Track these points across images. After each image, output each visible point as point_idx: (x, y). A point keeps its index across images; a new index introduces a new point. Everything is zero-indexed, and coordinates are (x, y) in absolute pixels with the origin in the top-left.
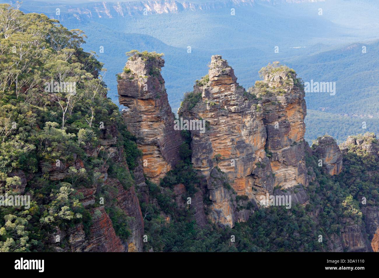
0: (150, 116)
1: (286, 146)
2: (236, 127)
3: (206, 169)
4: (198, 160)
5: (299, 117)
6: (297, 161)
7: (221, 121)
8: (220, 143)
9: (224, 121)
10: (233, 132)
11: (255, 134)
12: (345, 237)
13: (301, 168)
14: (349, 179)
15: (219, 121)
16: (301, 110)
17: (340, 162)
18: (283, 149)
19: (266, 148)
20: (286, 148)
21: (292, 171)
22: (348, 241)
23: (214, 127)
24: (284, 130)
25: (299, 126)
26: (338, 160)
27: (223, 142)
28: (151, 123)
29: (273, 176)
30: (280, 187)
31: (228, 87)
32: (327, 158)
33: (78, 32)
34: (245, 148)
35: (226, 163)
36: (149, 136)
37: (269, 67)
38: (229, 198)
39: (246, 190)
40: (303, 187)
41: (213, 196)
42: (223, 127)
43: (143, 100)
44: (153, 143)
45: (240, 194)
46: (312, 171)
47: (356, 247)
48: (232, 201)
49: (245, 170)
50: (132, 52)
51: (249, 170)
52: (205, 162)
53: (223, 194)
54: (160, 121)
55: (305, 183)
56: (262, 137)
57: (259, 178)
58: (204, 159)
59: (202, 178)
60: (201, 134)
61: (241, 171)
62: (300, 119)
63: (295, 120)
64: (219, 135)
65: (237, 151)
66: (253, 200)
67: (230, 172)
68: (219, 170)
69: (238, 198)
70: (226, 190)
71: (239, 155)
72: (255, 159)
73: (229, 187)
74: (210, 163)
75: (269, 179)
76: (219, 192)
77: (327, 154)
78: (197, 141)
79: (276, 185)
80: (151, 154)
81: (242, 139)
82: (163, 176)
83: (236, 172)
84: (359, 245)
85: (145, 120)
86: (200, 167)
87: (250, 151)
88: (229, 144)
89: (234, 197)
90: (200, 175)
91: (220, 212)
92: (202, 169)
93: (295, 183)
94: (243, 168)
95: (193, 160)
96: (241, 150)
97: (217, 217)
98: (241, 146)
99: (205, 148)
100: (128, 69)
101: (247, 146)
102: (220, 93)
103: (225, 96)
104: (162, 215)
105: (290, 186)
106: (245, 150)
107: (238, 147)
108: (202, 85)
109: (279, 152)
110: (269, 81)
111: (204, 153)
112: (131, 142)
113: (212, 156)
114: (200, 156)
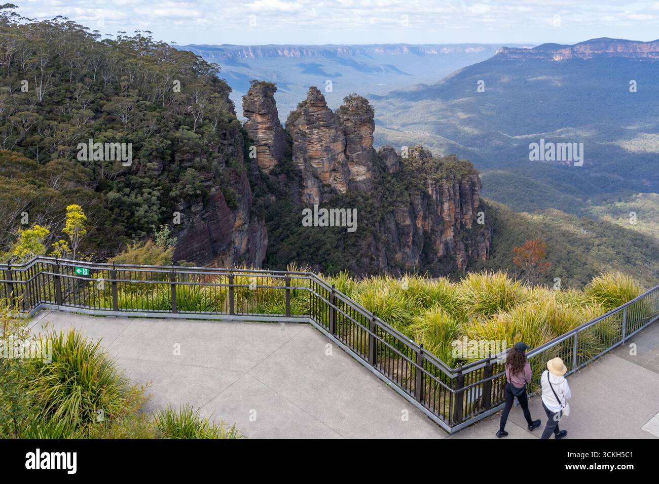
0: (264, 126)
1: (359, 151)
2: (324, 136)
3: (302, 164)
4: (296, 158)
5: (369, 131)
6: (367, 162)
7: (314, 132)
8: (313, 147)
9: (316, 132)
10: (322, 140)
11: (337, 142)
12: (398, 216)
13: (369, 167)
14: (403, 176)
15: (312, 131)
16: (371, 127)
17: (398, 164)
18: (357, 153)
19: (345, 151)
20: (359, 153)
21: (362, 169)
22: (399, 219)
23: (310, 136)
24: (358, 140)
25: (368, 138)
26: (396, 163)
27: (315, 146)
28: (265, 131)
29: (349, 172)
30: (354, 179)
31: (320, 108)
32: (388, 161)
33: (215, 65)
34: (330, 151)
35: (316, 161)
36: (262, 139)
37: (351, 97)
38: (317, 185)
39: (330, 181)
40: (370, 179)
41: (306, 183)
42: (315, 136)
43: (259, 114)
44: (265, 145)
45: (325, 183)
46: (376, 169)
47: (405, 223)
48: (319, 187)
49: (330, 166)
50: (254, 81)
51: (332, 166)
52: (301, 159)
53: (313, 183)
54: (272, 130)
55: (372, 178)
56: (343, 144)
57: (339, 172)
58: (301, 157)
59: (300, 171)
60: (299, 140)
61: (327, 167)
62: (370, 133)
63: (366, 133)
64: (312, 141)
65: (325, 153)
66: (334, 187)
67: (319, 167)
68: (311, 165)
69: (324, 186)
70: (315, 180)
71: (326, 156)
72: (336, 159)
73: (317, 178)
74: (305, 160)
75: (346, 173)
76: (310, 180)
77: (389, 159)
78: (297, 145)
79: (351, 178)
80: (264, 152)
81: (328, 145)
82: (271, 168)
83: (323, 168)
84: (407, 222)
85: (261, 129)
86: (297, 163)
87: (334, 154)
88: (319, 148)
89: (321, 184)
90: (297, 168)
91: (311, 194)
92: (299, 164)
93: (364, 177)
94: (328, 165)
95: (293, 158)
96: (327, 152)
97: (308, 198)
98: (327, 149)
99: (302, 150)
100: (250, 93)
101: (332, 150)
102: (314, 112)
103: (318, 114)
104: (269, 195)
105: (361, 179)
106: (330, 153)
107: (325, 150)
108: (302, 106)
109: (354, 155)
110: (350, 106)
111: (301, 153)
112: (250, 143)
113: (306, 156)
114: (298, 155)
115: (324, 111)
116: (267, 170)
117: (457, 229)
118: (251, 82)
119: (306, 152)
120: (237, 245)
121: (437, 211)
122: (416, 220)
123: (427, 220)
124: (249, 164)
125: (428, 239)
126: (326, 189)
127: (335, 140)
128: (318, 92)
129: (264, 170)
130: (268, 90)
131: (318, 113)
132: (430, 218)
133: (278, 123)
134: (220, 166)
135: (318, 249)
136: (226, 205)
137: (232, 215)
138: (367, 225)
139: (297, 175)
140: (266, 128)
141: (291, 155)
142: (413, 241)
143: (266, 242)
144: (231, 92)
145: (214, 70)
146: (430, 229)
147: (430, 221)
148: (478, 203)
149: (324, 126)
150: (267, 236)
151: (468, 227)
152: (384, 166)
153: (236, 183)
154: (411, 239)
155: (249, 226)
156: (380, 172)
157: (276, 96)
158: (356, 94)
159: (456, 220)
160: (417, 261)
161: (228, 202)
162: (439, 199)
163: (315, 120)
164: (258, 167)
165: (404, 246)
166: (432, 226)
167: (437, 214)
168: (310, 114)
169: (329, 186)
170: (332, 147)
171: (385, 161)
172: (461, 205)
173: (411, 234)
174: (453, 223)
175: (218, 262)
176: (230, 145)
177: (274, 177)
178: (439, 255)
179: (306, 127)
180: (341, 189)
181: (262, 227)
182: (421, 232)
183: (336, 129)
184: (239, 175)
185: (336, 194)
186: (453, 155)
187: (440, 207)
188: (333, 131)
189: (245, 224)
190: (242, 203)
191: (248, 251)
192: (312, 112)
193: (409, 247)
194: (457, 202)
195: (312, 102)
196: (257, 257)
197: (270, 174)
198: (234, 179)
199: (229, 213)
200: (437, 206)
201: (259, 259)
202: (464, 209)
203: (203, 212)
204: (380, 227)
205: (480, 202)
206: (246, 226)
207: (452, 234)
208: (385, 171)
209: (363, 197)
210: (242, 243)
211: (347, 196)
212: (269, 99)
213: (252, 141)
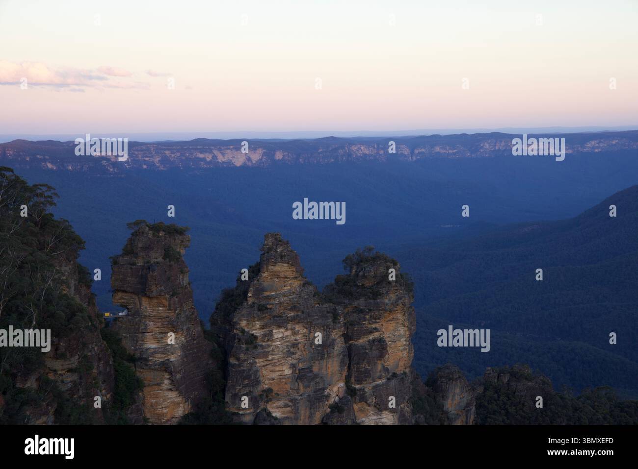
0: (160, 325)
1: (380, 378)
2: (300, 346)
3: (248, 411)
4: (234, 396)
6: (398, 404)
7: (276, 336)
8: (272, 371)
10: (294, 354)
11: (329, 358)
13: (404, 416)
15: (271, 334)
17: (471, 409)
18: (374, 384)
19: (347, 380)
20: (379, 382)
21: (388, 420)
24: (376, 352)
25: (402, 348)
26: (468, 405)
27: (277, 369)
28: (162, 336)
31: (290, 282)
33: (44, 189)
34: (312, 379)
35: (281, 403)
36: (156, 355)
37: (359, 255)
43: (149, 297)
44: (163, 369)
49: (311, 415)
50: (137, 223)
52: (245, 399)
56: (342, 363)
58: (245, 395)
60: (242, 356)
62: (404, 336)
63: (396, 338)
64: (271, 357)
65: (300, 385)
67: (286, 417)
68: (269, 414)
71: (302, 391)
72: (327, 398)
74: (254, 402)
77: (451, 395)
80: (158, 385)
81: (308, 364)
83: (295, 418)
85: (152, 331)
86: (237, 408)
87: (321, 385)
88: (287, 372)
90: (235, 421)
92: (241, 412)
94: (308, 413)
95: (227, 397)
96: (306, 382)
98: (305, 376)
99: (248, 377)
100: (128, 249)
101: (316, 376)
102: (276, 291)
103: (284, 295)
106: (312, 384)
107: (302, 378)
109: (368, 388)
110: (357, 275)
111: (246, 386)
112: (126, 363)
113: (257, 391)
114: (240, 389)
119: (257, 382)
127: (323, 353)
128: (284, 244)
130: (170, 241)
140: (164, 330)
141: (223, 391)
144: (83, 248)
145: (42, 200)
149: (298, 323)
158: (370, 250)
164: (144, 419)
168: (266, 295)
170: (315, 369)
179: (258, 324)
183: (325, 327)
188: (319, 332)
195: (270, 268)
212: (172, 263)
213: (132, 359)
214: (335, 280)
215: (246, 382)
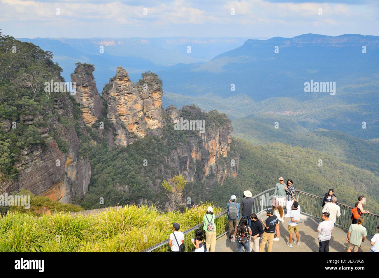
0: (87, 94)
1: (153, 110)
2: (129, 100)
3: (114, 120)
4: (110, 115)
5: (159, 96)
6: (158, 117)
7: (122, 97)
9: (123, 97)
10: (127, 103)
11: (138, 104)
12: (179, 151)
13: (160, 120)
15: (120, 97)
16: (160, 93)
19: (143, 110)
21: (156, 121)
22: (180, 153)
23: (119, 100)
24: (152, 102)
25: (159, 101)
26: (178, 116)
27: (122, 107)
28: (87, 98)
29: (146, 123)
30: (150, 128)
31: (125, 82)
32: (173, 115)
33: (49, 53)
34: (133, 110)
35: (124, 117)
36: (86, 104)
37: (146, 73)
38: (125, 133)
39: (134, 130)
40: (160, 128)
41: (117, 132)
42: (122, 101)
43: (83, 86)
44: (88, 107)
45: (130, 131)
46: (165, 121)
47: (184, 156)
48: (126, 134)
49: (133, 120)
50: (78, 63)
51: (135, 120)
52: (114, 116)
53: (122, 131)
54: (92, 97)
55: (162, 127)
56: (141, 105)
57: (139, 124)
58: (113, 115)
59: (112, 124)
60: (112, 104)
61: (131, 120)
62: (160, 97)
63: (157, 98)
64: (120, 104)
65: (130, 112)
66: (137, 134)
67: (126, 121)
68: (120, 120)
69: (129, 133)
70: (124, 129)
71: (130, 114)
72: (138, 115)
73: (125, 128)
74: (116, 117)
75: (144, 125)
76: (120, 130)
77: (173, 114)
78: (110, 107)
79: (147, 127)
80: (87, 112)
81: (131, 106)
82: (93, 123)
83: (129, 121)
84: (185, 155)
85: (84, 96)
86: (111, 119)
87: (136, 112)
88: (125, 108)
89: (127, 132)
90: (111, 122)
91: (121, 139)
92: (112, 120)
93: (156, 127)
94: (132, 119)
95: (108, 116)
96: (131, 111)
97: (119, 142)
98: (131, 109)
99: (114, 110)
100: (76, 71)
101: (134, 109)
102: (121, 84)
103: (124, 86)
104: (92, 141)
105: (154, 128)
106: (133, 111)
107: (130, 110)
108: (113, 80)
109: (149, 113)
110: (145, 79)
111: (113, 112)
112: (77, 106)
113: (117, 114)
114: (111, 113)
115: (128, 83)
116: (90, 124)
117: (218, 157)
118: (76, 64)
119: (116, 111)
120: (69, 175)
121: (204, 147)
122: (191, 153)
123: (198, 153)
124: (77, 120)
125: (199, 165)
126: (131, 135)
127: (136, 102)
128: (123, 70)
129: (88, 125)
130: (88, 69)
131: (124, 84)
132: (200, 152)
133: (97, 93)
134: (54, 123)
135: (127, 175)
136: (59, 149)
137: (64, 156)
138: (159, 158)
139: (111, 127)
140: (88, 96)
141: (107, 114)
142: (190, 167)
143: (90, 173)
145: (49, 56)
146: (200, 159)
147: (200, 153)
148: (231, 141)
149: (128, 94)
150: (90, 169)
151: (224, 156)
152: (170, 119)
153: (66, 134)
154: (188, 165)
155: (77, 163)
156: (167, 123)
157: (94, 74)
158: (149, 72)
159: (217, 152)
160: (192, 179)
161: (60, 147)
162: (206, 139)
163: (121, 89)
164: (84, 122)
165: (184, 170)
166: (201, 157)
167: (205, 149)
168: (118, 85)
169: (133, 133)
170: (134, 107)
171: (170, 116)
172: (220, 142)
173: (188, 162)
174: (215, 154)
175: (56, 188)
176: (61, 108)
177: (95, 129)
178: (206, 174)
179: (116, 94)
180: (141, 135)
181: (86, 163)
182: (194, 160)
183: (136, 95)
184: (68, 128)
185: (138, 138)
186: (215, 110)
187: (206, 144)
188: (134, 97)
189: (74, 161)
190: (71, 148)
191: (77, 179)
192: (120, 84)
193: (186, 170)
194: (217, 140)
195: (119, 77)
196: (84, 183)
197: (92, 127)
198: (65, 132)
199: (61, 155)
200: (205, 143)
201: (86, 184)
202: (222, 145)
203: (42, 155)
204: (168, 158)
205: (232, 140)
206: (75, 163)
207: (215, 161)
208: (170, 122)
209: (155, 139)
210: (72, 174)
211: (145, 140)
212: (89, 76)
213: (79, 105)
214: (139, 81)
215: (113, 111)
